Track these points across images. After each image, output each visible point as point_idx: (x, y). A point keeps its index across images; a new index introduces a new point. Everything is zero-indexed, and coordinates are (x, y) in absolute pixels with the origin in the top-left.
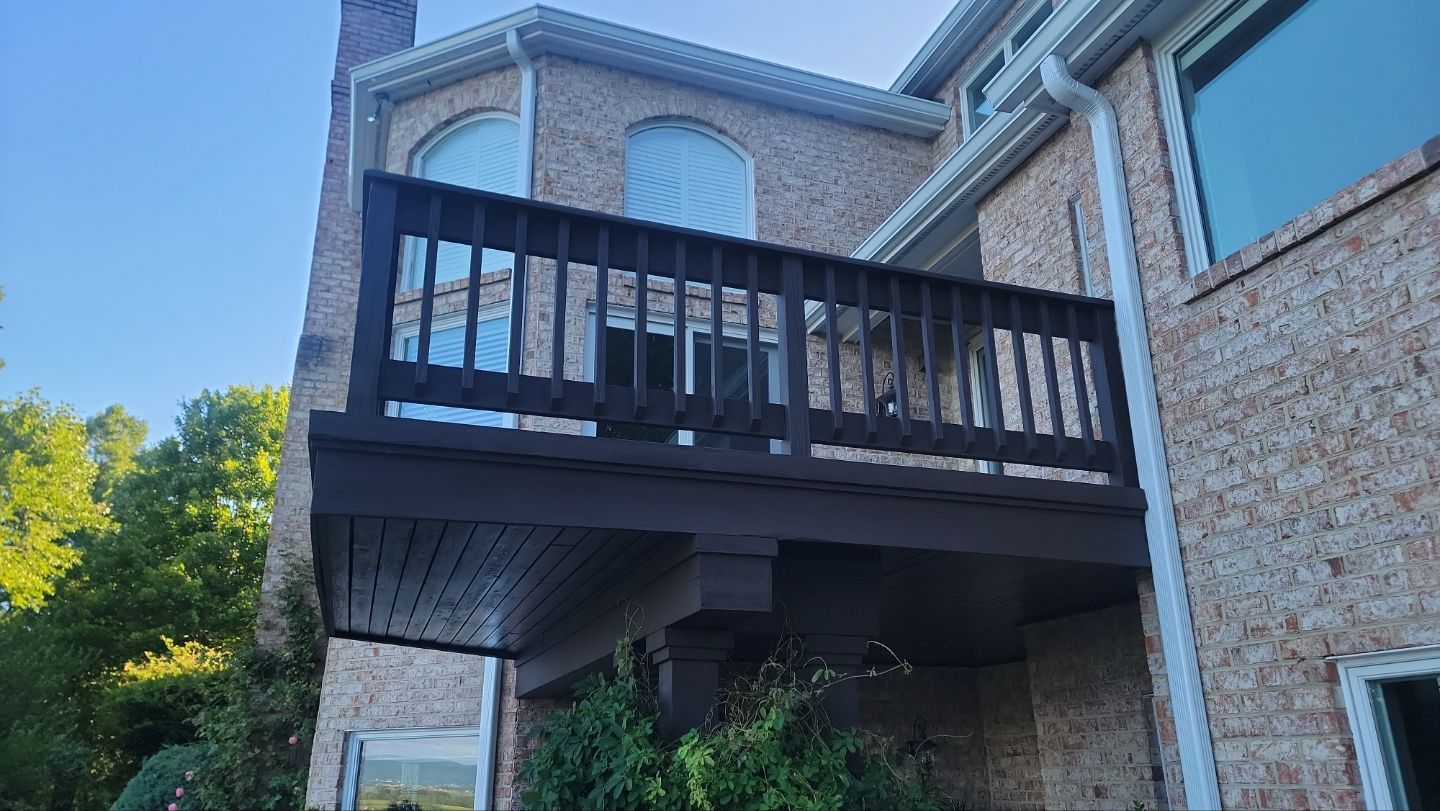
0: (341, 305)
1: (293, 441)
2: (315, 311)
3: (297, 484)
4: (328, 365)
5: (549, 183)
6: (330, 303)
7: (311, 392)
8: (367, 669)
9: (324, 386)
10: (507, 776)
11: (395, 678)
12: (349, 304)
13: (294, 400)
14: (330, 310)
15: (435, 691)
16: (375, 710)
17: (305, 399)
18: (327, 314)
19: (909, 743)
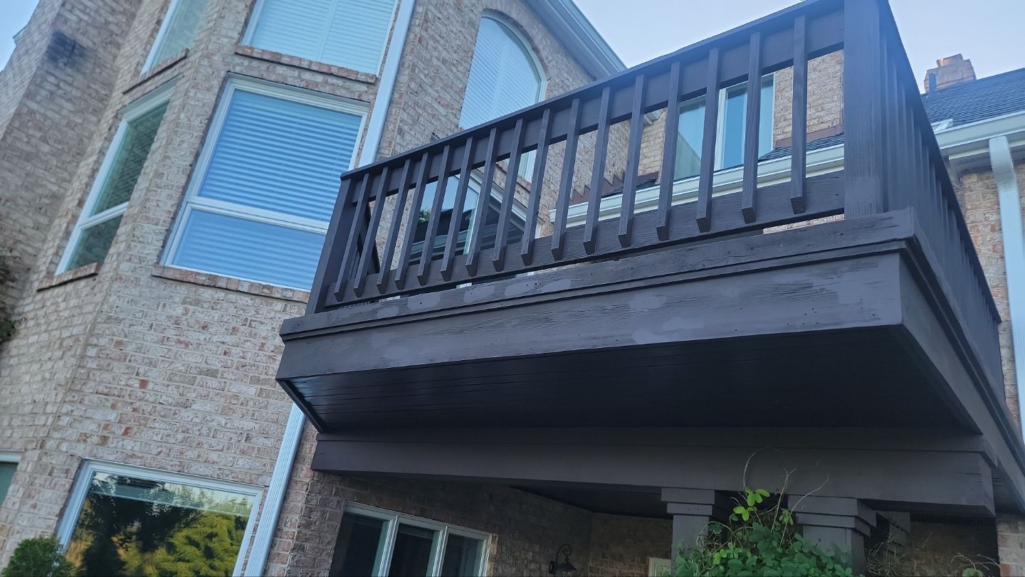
0: (98, 18)
1: (18, 129)
2: (70, 11)
3: (10, 174)
4: (78, 70)
5: (426, 21)
6: (88, 11)
7: (53, 88)
8: (127, 398)
9: (69, 89)
10: (287, 542)
11: (164, 416)
12: (106, 20)
13: (32, 88)
14: (86, 18)
15: (213, 442)
16: (129, 444)
17: (44, 93)
18: (81, 20)
19: (552, 563)
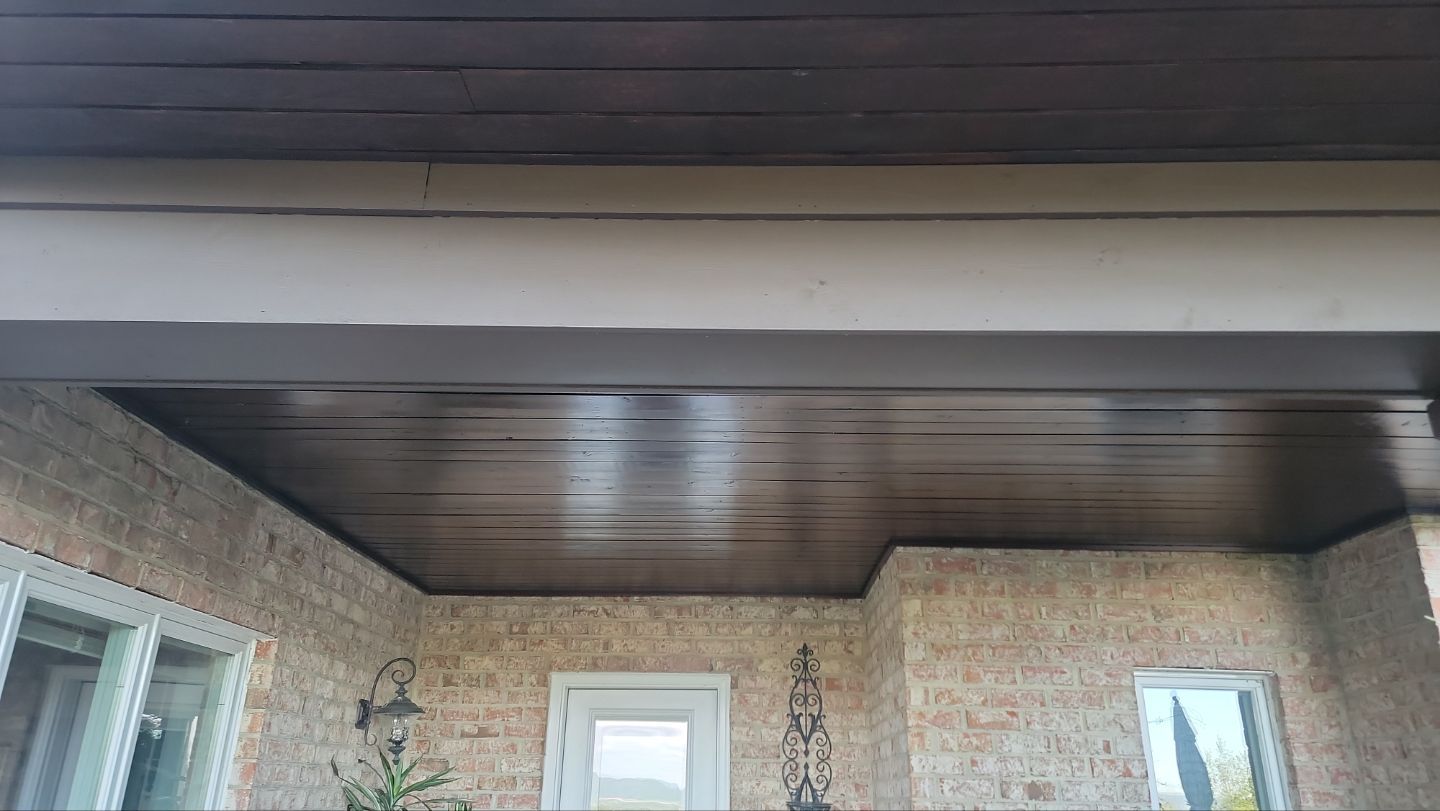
19: (362, 702)
